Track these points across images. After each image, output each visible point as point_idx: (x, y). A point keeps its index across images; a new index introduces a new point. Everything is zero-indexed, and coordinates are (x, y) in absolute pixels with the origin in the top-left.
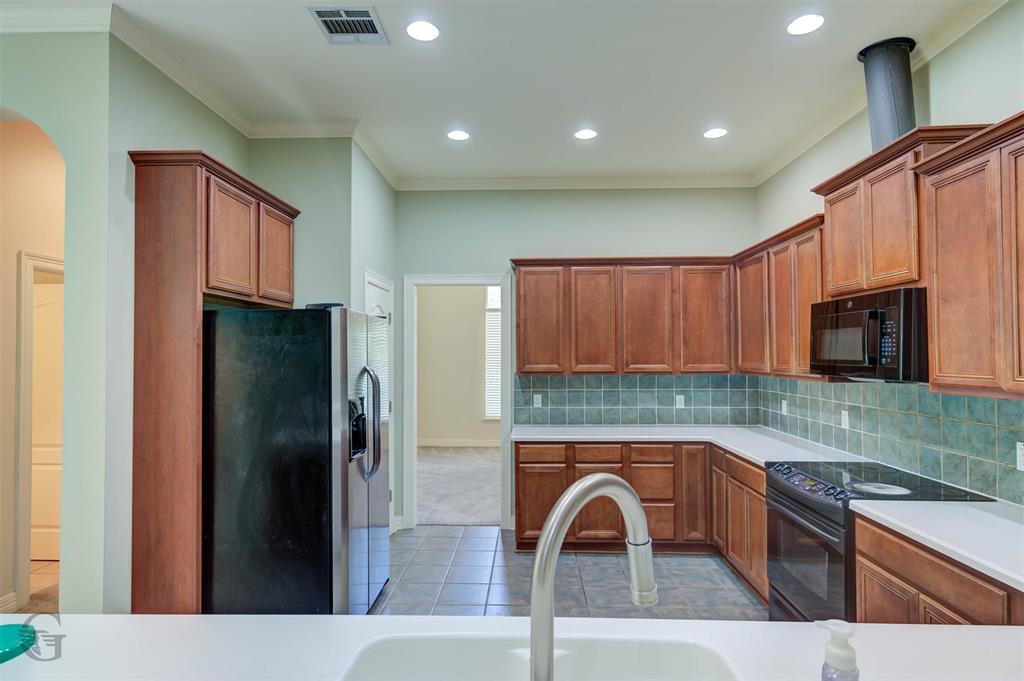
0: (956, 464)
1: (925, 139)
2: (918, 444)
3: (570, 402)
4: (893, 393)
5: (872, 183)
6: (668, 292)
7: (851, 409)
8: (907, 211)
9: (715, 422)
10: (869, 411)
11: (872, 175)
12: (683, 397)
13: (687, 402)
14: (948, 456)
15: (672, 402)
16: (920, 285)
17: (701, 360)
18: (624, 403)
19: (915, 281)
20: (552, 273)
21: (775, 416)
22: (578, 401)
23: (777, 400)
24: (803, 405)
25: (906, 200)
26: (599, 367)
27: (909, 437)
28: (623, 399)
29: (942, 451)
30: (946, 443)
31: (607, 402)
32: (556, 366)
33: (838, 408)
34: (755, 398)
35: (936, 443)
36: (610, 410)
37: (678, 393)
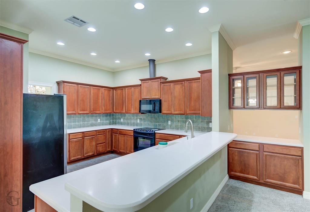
0: (159, 125)
1: (162, 78)
2: (153, 123)
3: (73, 122)
4: (149, 115)
5: (152, 82)
6: (100, 94)
7: (140, 119)
8: (159, 88)
9: (106, 125)
10: (144, 119)
11: (152, 81)
12: (100, 119)
13: (100, 120)
14: (159, 124)
15: (97, 121)
16: (160, 99)
17: (107, 110)
18: (87, 122)
19: (159, 98)
20: (73, 86)
21: (119, 122)
22: (75, 122)
23: (120, 119)
24: (127, 119)
25: (159, 86)
26: (85, 112)
27: (152, 122)
28: (87, 121)
29: (157, 124)
30: (158, 122)
31: (83, 122)
32: (74, 112)
33: (137, 119)
34: (113, 119)
35: (157, 122)
36: (83, 124)
37: (99, 118)
